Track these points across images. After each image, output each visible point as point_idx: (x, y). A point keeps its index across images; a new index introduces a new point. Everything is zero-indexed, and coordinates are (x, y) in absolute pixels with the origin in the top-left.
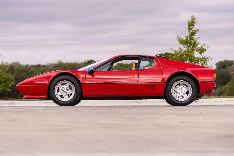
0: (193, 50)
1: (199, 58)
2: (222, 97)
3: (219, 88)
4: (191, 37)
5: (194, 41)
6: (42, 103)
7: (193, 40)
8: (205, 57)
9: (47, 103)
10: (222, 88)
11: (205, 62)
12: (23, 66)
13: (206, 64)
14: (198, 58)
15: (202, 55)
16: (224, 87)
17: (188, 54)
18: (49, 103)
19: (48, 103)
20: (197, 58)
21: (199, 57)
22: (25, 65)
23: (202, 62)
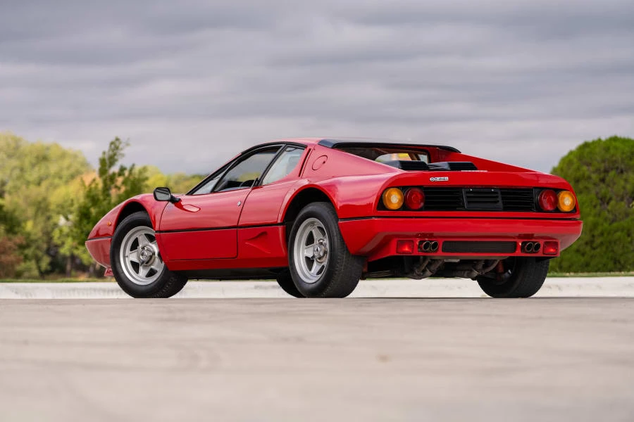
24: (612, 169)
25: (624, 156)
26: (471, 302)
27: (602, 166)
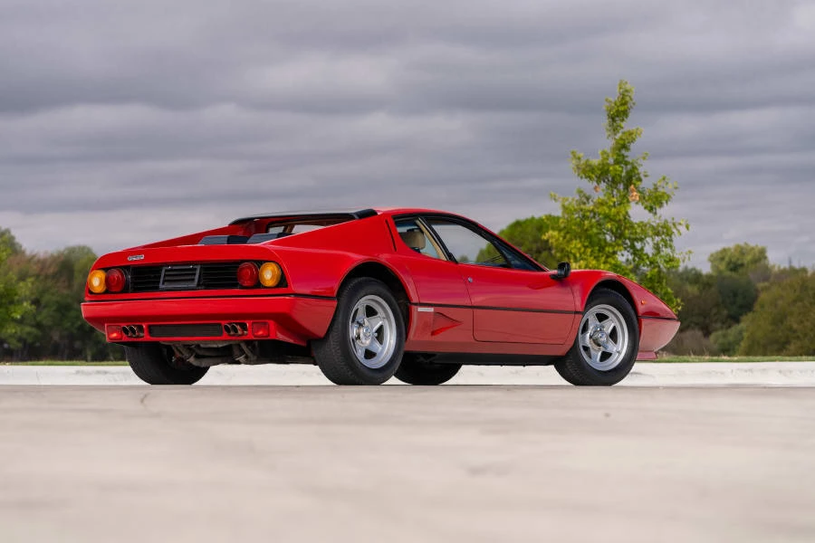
0: (624, 200)
1: (646, 226)
2: (726, 358)
3: (720, 333)
4: (619, 155)
5: (629, 167)
6: (89, 374)
7: (627, 163)
8: (666, 221)
9: (106, 373)
10: (729, 331)
11: (668, 238)
13: (671, 246)
14: (643, 225)
15: (655, 213)
16: (735, 329)
17: (607, 211)
18: (113, 374)
19: (108, 375)
20: (639, 226)
21: (646, 221)
23: (657, 239)
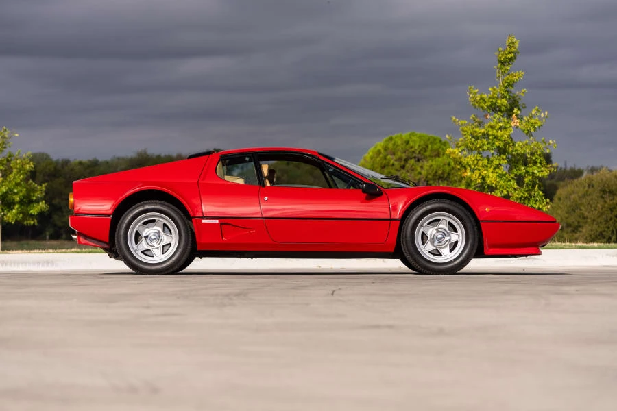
4: (504, 92)
5: (512, 100)
12: (57, 162)
22: (60, 160)
24: (411, 159)
25: (420, 148)
26: (203, 278)
27: (404, 156)
